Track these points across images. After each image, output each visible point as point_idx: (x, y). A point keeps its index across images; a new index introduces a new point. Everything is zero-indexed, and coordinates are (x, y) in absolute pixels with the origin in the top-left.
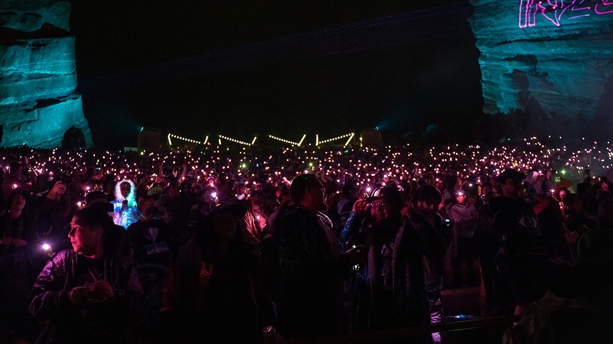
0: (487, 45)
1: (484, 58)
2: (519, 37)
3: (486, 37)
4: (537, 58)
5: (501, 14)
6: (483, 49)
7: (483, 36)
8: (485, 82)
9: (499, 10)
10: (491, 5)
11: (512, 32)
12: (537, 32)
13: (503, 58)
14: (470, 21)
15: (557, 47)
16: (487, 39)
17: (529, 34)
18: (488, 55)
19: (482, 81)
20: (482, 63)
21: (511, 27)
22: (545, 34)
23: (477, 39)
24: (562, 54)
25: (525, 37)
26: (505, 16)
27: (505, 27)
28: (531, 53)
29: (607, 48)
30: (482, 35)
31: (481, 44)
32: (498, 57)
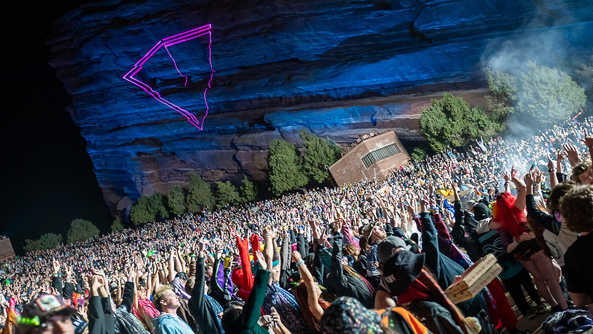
0: (96, 133)
1: (94, 147)
2: (136, 122)
3: (92, 125)
4: (161, 140)
5: (110, 101)
6: (91, 138)
7: (89, 125)
8: (100, 171)
9: (106, 98)
10: (94, 93)
11: (126, 117)
12: (155, 116)
13: (120, 144)
14: (70, 110)
15: (180, 128)
16: (94, 127)
17: (146, 118)
18: (98, 143)
19: (95, 170)
20: (92, 152)
21: (124, 112)
22: (163, 117)
23: (82, 128)
24: (186, 134)
25: (142, 121)
26: (115, 103)
27: (117, 113)
28: (152, 135)
29: (230, 124)
30: (87, 123)
31: (88, 133)
32: (112, 143)
